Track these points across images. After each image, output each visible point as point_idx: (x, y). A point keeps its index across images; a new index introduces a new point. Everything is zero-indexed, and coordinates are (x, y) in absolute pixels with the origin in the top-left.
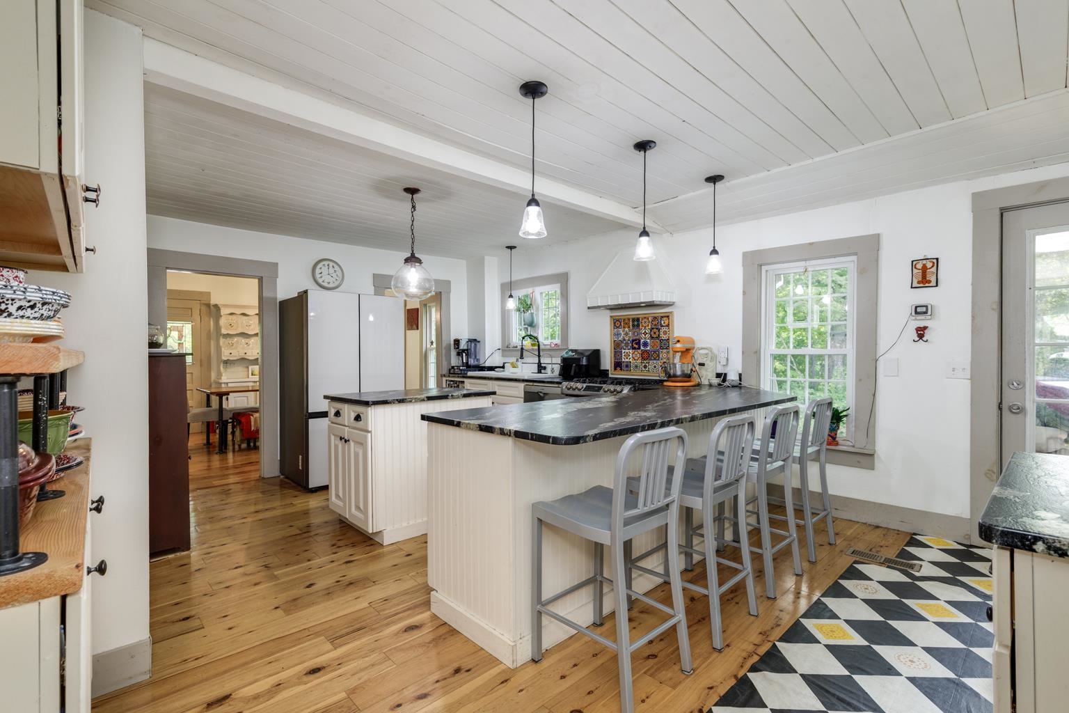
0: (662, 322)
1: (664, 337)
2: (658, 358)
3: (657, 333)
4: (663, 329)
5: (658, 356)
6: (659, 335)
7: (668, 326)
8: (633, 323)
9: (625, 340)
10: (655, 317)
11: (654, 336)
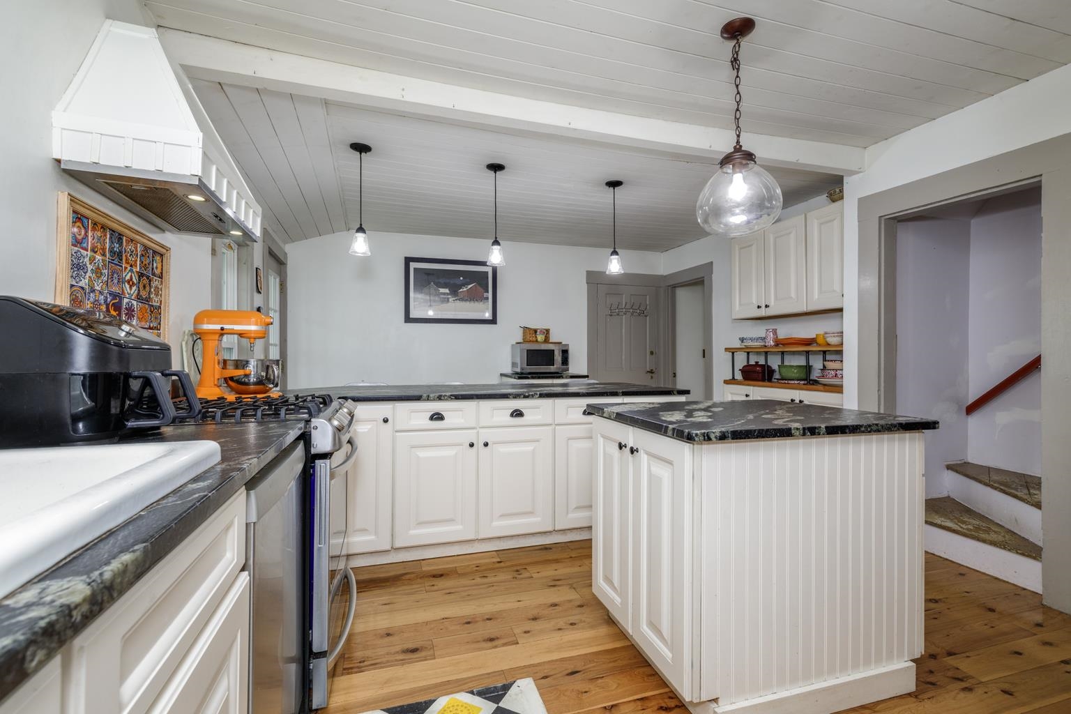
6: (149, 294)
7: (161, 275)
8: (112, 242)
9: (93, 291)
10: (146, 248)
11: (144, 294)
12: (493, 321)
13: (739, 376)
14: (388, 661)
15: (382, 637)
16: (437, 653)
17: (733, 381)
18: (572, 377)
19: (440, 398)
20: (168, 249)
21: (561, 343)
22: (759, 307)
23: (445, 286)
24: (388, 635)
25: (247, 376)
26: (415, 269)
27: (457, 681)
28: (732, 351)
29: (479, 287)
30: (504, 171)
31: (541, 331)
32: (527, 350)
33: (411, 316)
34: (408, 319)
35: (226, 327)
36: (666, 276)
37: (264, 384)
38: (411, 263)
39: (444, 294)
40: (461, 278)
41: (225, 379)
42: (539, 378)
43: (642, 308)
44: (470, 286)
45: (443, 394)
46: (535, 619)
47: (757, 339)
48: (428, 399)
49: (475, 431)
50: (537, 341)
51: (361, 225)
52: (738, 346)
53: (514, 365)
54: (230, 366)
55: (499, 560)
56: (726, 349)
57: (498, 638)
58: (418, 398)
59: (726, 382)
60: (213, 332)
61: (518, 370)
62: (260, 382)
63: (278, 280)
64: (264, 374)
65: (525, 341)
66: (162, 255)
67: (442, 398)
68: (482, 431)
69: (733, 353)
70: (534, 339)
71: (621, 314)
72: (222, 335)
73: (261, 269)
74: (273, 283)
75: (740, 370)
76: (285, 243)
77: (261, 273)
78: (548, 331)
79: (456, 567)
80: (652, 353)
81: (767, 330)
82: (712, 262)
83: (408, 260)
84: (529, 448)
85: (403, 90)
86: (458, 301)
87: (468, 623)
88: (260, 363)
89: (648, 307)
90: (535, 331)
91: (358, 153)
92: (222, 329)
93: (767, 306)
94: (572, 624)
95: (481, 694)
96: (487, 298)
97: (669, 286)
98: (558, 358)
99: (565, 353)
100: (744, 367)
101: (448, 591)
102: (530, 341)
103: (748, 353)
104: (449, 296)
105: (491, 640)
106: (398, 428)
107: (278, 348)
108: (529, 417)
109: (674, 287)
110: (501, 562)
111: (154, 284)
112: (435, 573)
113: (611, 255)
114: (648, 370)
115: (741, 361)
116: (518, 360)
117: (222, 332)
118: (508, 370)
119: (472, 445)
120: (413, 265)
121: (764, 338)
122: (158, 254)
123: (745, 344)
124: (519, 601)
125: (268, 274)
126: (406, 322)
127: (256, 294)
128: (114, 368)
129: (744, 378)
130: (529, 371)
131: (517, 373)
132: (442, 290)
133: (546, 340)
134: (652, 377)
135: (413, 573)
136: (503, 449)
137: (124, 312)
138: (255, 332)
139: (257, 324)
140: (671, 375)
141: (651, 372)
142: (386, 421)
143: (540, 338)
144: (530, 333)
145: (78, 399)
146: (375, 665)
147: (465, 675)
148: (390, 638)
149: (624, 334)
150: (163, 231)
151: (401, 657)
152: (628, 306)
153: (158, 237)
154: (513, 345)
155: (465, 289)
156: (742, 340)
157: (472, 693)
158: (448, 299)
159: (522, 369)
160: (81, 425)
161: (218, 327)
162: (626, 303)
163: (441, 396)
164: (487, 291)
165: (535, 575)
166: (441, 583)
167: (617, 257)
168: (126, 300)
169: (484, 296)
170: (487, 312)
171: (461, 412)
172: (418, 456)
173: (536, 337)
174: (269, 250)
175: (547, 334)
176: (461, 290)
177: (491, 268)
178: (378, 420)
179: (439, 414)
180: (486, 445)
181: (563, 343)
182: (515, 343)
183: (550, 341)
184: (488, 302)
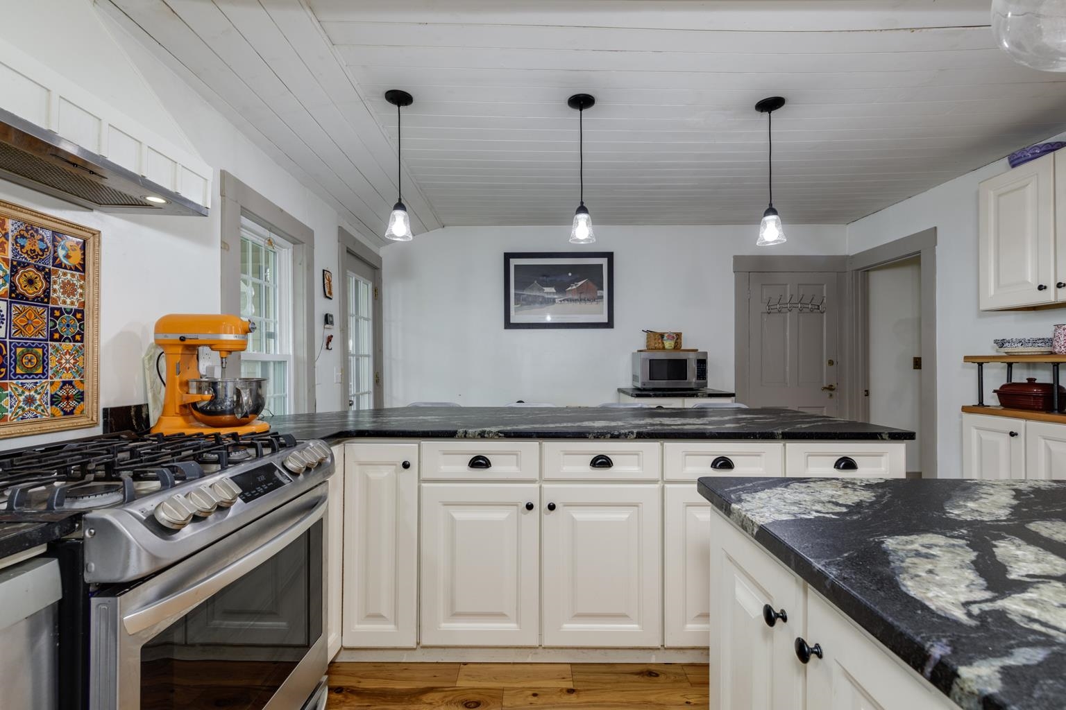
0: (61, 253)
1: (63, 300)
2: (41, 369)
3: (41, 284)
4: (61, 278)
5: (44, 362)
6: (47, 293)
7: (81, 268)
11: (29, 292)
12: (609, 324)
13: (991, 400)
17: (981, 409)
19: (482, 436)
20: (96, 233)
21: (697, 350)
22: (1041, 288)
23: (550, 284)
26: (516, 267)
28: (980, 363)
29: (591, 284)
30: (593, 105)
31: (669, 336)
32: (650, 360)
33: (512, 321)
34: (509, 325)
35: (188, 336)
36: (853, 257)
38: (511, 260)
39: (550, 294)
40: (570, 274)
41: (185, 406)
42: (664, 396)
43: (816, 302)
44: (580, 283)
45: (487, 429)
47: (1035, 342)
48: (465, 436)
49: (536, 486)
50: (664, 348)
51: (400, 200)
52: (993, 353)
53: (635, 378)
54: (193, 390)
56: (967, 359)
58: (450, 435)
59: (966, 409)
60: (172, 344)
61: (639, 385)
65: (649, 349)
67: (486, 435)
68: (545, 486)
69: (980, 365)
70: (661, 346)
71: (783, 310)
73: (333, 271)
75: (995, 391)
77: (333, 276)
78: (679, 335)
79: (504, 690)
80: (831, 363)
81: (1058, 326)
82: (936, 228)
83: (508, 257)
84: (622, 515)
86: (566, 302)
89: (825, 301)
90: (662, 336)
91: (396, 106)
92: (182, 338)
93: (1059, 285)
96: (601, 297)
97: (858, 270)
98: (692, 369)
99: (702, 363)
100: (1003, 387)
102: (656, 349)
103: (1010, 365)
104: (556, 297)
106: (424, 476)
107: (371, 359)
108: (621, 468)
109: (867, 271)
110: (572, 691)
111: (58, 279)
112: (471, 696)
113: (765, 215)
114: (825, 385)
115: (995, 378)
116: (639, 373)
118: (628, 384)
119: (530, 507)
120: (514, 262)
121: (1051, 340)
123: (1009, 350)
125: (345, 274)
126: (506, 328)
127: (321, 300)
129: (1002, 405)
130: (651, 386)
131: (639, 389)
132: (547, 290)
133: (677, 347)
134: (831, 395)
135: (441, 690)
136: (580, 515)
138: (231, 342)
140: (861, 393)
141: (830, 388)
142: (406, 465)
143: (669, 344)
144: (655, 338)
149: (788, 338)
150: (88, 209)
152: (795, 300)
154: (633, 353)
155: (574, 287)
156: (1001, 343)
158: (554, 299)
159: (644, 384)
161: (178, 337)
162: (792, 296)
163: (484, 432)
164: (602, 289)
167: (775, 217)
169: (598, 295)
170: (602, 313)
171: (515, 457)
172: (453, 518)
173: (663, 343)
174: (349, 251)
175: (677, 339)
176: (570, 288)
177: (606, 259)
178: (395, 465)
179: (484, 458)
180: (552, 507)
181: (699, 351)
182: (636, 351)
183: (682, 348)
184: (602, 301)
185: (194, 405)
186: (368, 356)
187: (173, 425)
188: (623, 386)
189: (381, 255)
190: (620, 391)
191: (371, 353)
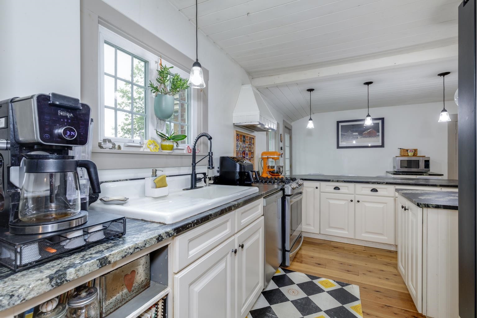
0: (252, 141)
1: (252, 151)
8: (243, 138)
9: (240, 151)
10: (250, 138)
11: (250, 149)
12: (382, 146)
14: (310, 264)
15: (310, 257)
16: (326, 267)
18: (430, 175)
19: (338, 181)
20: (255, 136)
21: (424, 156)
23: (356, 132)
24: (312, 258)
25: (274, 171)
26: (342, 126)
27: (331, 276)
29: (373, 130)
30: (372, 84)
31: (410, 151)
32: (401, 160)
33: (340, 146)
34: (338, 147)
35: (269, 156)
37: (278, 173)
39: (355, 135)
40: (364, 128)
41: (269, 171)
42: (407, 174)
44: (369, 131)
45: (339, 180)
46: (370, 272)
48: (333, 181)
49: (354, 196)
50: (408, 155)
51: (311, 118)
53: (394, 167)
54: (270, 168)
55: (364, 250)
57: (351, 271)
58: (329, 181)
60: (265, 158)
61: (396, 170)
62: (277, 173)
63: (289, 136)
64: (278, 170)
65: (401, 156)
66: (254, 138)
68: (356, 196)
70: (407, 155)
72: (268, 159)
73: (282, 134)
74: (287, 137)
76: (291, 122)
77: (282, 136)
78: (416, 151)
79: (344, 247)
83: (338, 123)
84: (381, 206)
85: (319, 73)
86: (363, 138)
87: (342, 264)
88: (277, 167)
90: (407, 150)
91: (310, 92)
92: (268, 157)
94: (387, 279)
95: (337, 282)
96: (379, 135)
98: (422, 165)
99: (427, 162)
101: (338, 253)
102: (404, 156)
105: (348, 271)
106: (321, 191)
107: (289, 159)
108: (380, 192)
110: (365, 250)
111: (252, 146)
112: (335, 246)
113: (441, 112)
116: (396, 165)
117: (268, 158)
118: (391, 170)
119: (352, 201)
120: (340, 124)
122: (252, 138)
124: (366, 264)
125: (284, 134)
126: (337, 148)
127: (280, 142)
128: (243, 170)
130: (401, 171)
132: (354, 134)
133: (415, 155)
135: (327, 244)
136: (367, 205)
137: (246, 154)
138: (276, 157)
139: (276, 155)
142: (317, 188)
143: (410, 154)
144: (404, 152)
145: (237, 176)
146: (306, 263)
147: (333, 276)
148: (312, 259)
150: (254, 132)
151: (314, 264)
153: (252, 134)
154: (394, 158)
155: (366, 132)
157: (335, 281)
158: (358, 137)
159: (398, 170)
160: (238, 182)
161: (267, 156)
163: (338, 180)
164: (379, 132)
165: (378, 259)
166: (336, 249)
167: (446, 113)
168: (246, 152)
169: (377, 135)
170: (379, 142)
171: (347, 188)
172: (329, 202)
173: (408, 153)
174: (286, 127)
175: (415, 152)
176: (364, 133)
177: (381, 121)
178: (313, 188)
179: (338, 187)
180: (358, 202)
181: (426, 156)
182: (395, 156)
183: (418, 155)
184: (379, 137)
185: (270, 171)
186: (288, 159)
187: (265, 175)
188: (389, 170)
189: (292, 125)
190: (387, 172)
191: (289, 158)
